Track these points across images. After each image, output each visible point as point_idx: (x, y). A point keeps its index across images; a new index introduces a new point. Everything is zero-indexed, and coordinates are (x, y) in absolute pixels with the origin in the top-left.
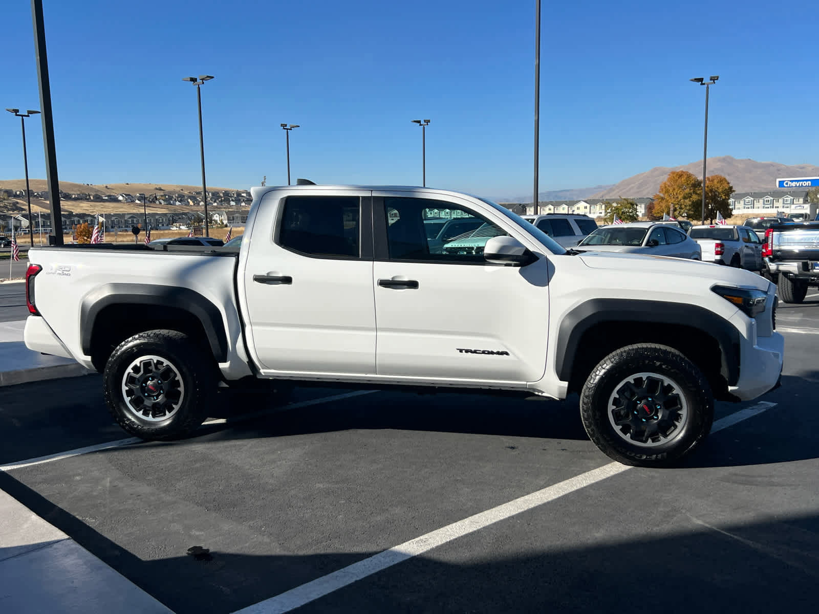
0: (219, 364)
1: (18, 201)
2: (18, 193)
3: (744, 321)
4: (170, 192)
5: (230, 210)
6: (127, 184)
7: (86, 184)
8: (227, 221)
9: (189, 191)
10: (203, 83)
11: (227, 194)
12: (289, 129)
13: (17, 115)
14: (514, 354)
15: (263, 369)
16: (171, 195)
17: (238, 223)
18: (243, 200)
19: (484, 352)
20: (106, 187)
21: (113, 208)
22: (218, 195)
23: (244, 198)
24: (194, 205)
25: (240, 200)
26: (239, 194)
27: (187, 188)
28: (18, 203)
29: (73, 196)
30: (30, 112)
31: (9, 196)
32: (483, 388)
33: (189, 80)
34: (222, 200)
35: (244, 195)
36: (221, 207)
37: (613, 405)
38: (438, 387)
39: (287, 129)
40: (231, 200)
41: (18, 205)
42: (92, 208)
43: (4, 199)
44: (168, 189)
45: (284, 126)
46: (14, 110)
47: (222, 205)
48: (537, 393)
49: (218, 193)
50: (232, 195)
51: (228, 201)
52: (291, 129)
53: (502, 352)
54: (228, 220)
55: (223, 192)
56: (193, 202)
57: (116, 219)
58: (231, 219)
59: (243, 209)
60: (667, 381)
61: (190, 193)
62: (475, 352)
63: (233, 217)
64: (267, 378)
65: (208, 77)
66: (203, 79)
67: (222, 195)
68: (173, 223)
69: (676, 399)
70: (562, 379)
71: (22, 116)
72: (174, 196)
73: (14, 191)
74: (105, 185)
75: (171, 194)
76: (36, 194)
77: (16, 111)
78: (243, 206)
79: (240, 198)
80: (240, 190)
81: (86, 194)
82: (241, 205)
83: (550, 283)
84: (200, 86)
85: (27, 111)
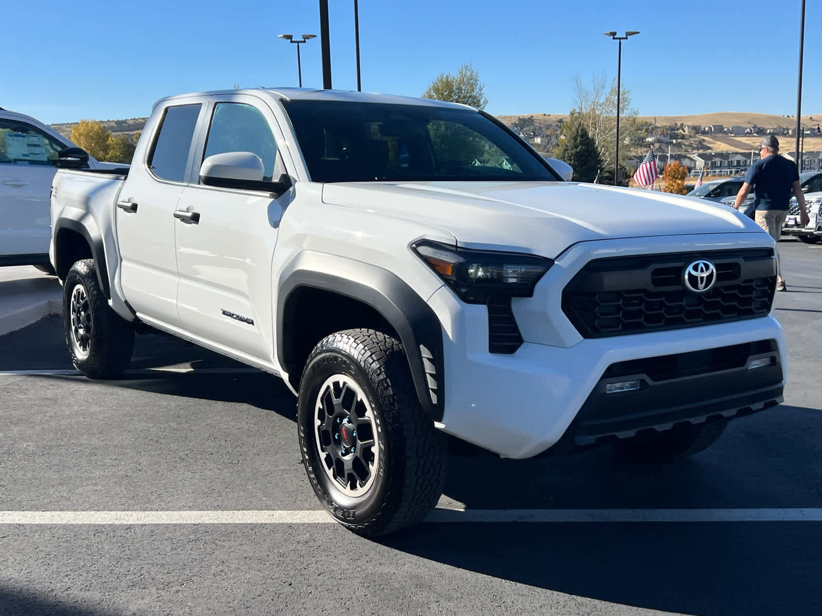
1: (705, 138)
2: (707, 129)
7: (786, 116)
13: (614, 38)
20: (811, 118)
21: (814, 144)
28: (704, 140)
29: (768, 131)
30: (628, 34)
31: (697, 133)
41: (704, 143)
42: (789, 145)
43: (691, 137)
46: (611, 33)
57: (808, 158)
71: (620, 39)
73: (703, 127)
74: (810, 116)
76: (726, 130)
81: (784, 128)
85: (626, 33)
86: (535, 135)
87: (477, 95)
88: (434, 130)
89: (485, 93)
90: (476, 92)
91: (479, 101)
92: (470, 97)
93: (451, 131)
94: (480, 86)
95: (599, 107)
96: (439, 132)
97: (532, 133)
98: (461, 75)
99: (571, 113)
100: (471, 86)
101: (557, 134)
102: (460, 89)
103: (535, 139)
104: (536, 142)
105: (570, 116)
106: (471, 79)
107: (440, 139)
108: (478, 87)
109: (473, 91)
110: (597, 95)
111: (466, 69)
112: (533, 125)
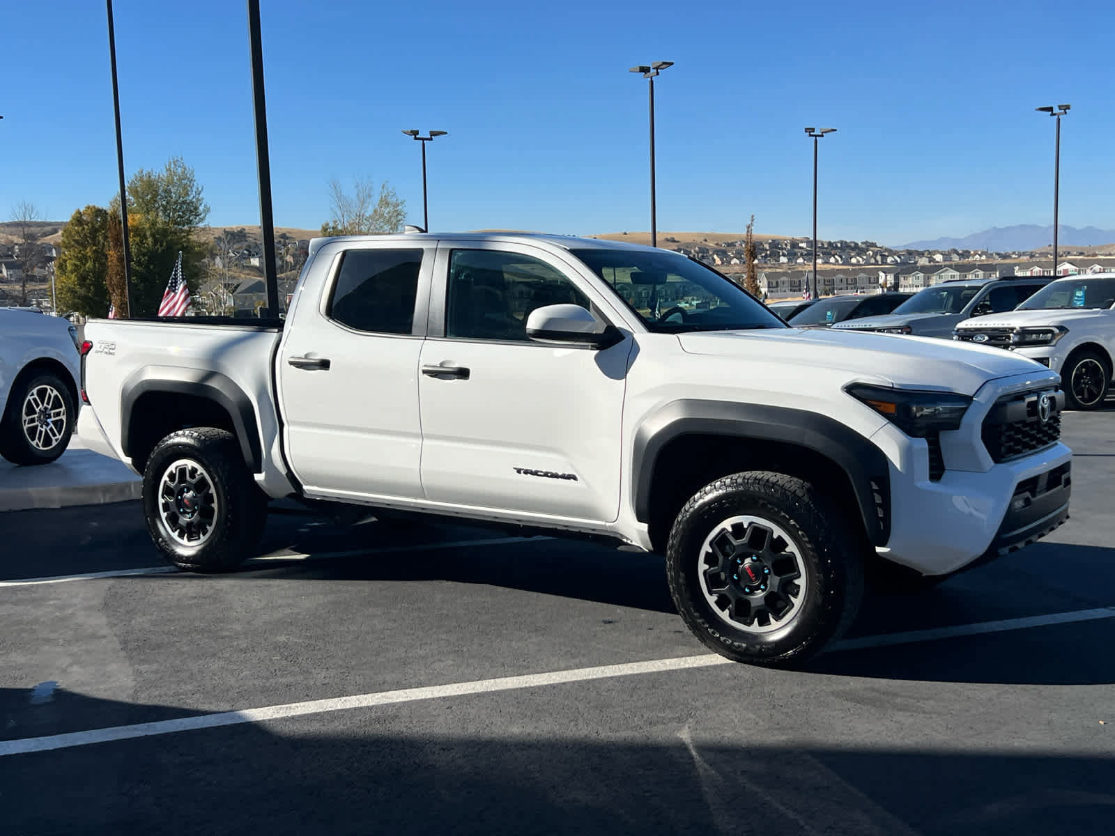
0: (255, 475)
3: (896, 441)
4: (688, 245)
5: (778, 270)
6: (625, 234)
8: (766, 290)
9: (716, 242)
10: (658, 74)
11: (775, 245)
12: (819, 136)
13: (416, 139)
14: (583, 479)
15: (306, 485)
16: (688, 249)
17: (785, 291)
18: (802, 255)
19: (546, 475)
22: (761, 247)
23: (803, 251)
24: (723, 263)
25: (795, 254)
26: (794, 244)
27: (714, 237)
30: (433, 134)
32: (583, 531)
33: (638, 70)
34: (766, 255)
35: (803, 245)
36: (765, 266)
37: (705, 563)
38: (524, 526)
39: (816, 136)
40: (781, 254)
44: (683, 240)
45: (810, 131)
46: (412, 132)
47: (766, 263)
48: (625, 540)
49: (762, 244)
50: (784, 246)
51: (775, 256)
52: (822, 136)
53: (569, 475)
54: (769, 287)
55: (770, 241)
56: (721, 259)
58: (774, 285)
59: (800, 269)
60: (778, 532)
61: (717, 244)
62: (535, 473)
63: (777, 282)
64: (313, 498)
65: (664, 63)
66: (657, 68)
67: (767, 246)
68: (684, 295)
69: (790, 561)
70: (640, 519)
71: (423, 139)
72: (693, 251)
75: (688, 247)
77: (415, 133)
78: (800, 264)
79: (796, 250)
80: (798, 237)
82: (796, 263)
83: (628, 375)
84: (653, 79)
85: (431, 132)
86: (251, 255)
87: (194, 200)
88: (137, 244)
89: (204, 197)
90: (192, 196)
91: (196, 208)
92: (184, 202)
93: (161, 245)
94: (198, 189)
95: (365, 221)
96: (144, 247)
97: (245, 252)
98: (168, 172)
99: (323, 227)
100: (184, 188)
101: (281, 254)
102: (168, 192)
103: (252, 260)
104: (252, 264)
105: (321, 232)
106: (184, 179)
107: (146, 258)
108: (194, 189)
109: (187, 194)
110: (362, 206)
111: (175, 165)
112: (247, 241)
